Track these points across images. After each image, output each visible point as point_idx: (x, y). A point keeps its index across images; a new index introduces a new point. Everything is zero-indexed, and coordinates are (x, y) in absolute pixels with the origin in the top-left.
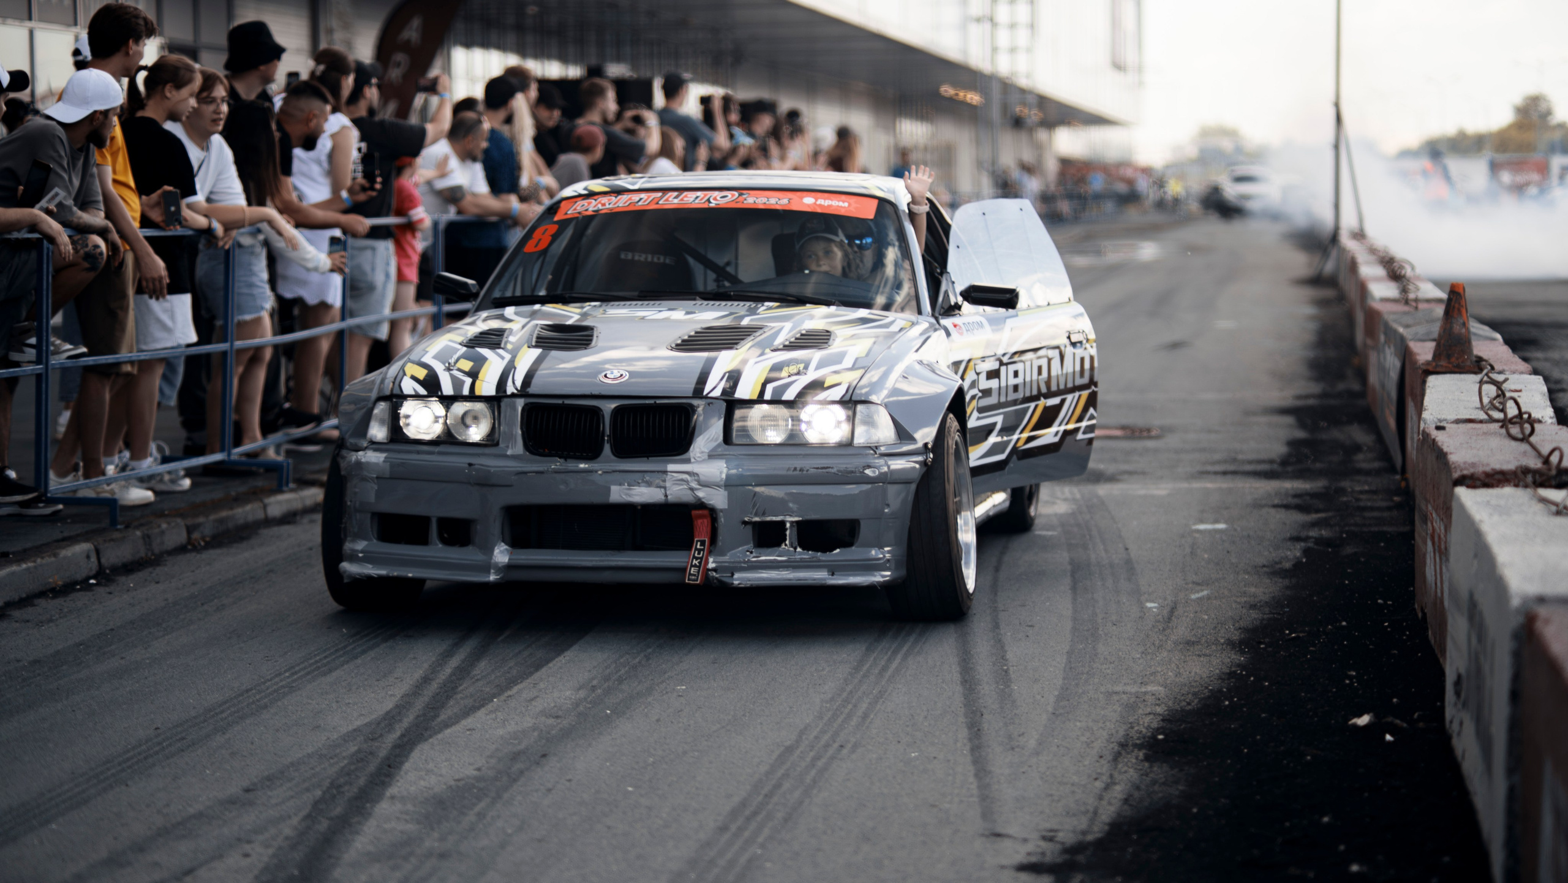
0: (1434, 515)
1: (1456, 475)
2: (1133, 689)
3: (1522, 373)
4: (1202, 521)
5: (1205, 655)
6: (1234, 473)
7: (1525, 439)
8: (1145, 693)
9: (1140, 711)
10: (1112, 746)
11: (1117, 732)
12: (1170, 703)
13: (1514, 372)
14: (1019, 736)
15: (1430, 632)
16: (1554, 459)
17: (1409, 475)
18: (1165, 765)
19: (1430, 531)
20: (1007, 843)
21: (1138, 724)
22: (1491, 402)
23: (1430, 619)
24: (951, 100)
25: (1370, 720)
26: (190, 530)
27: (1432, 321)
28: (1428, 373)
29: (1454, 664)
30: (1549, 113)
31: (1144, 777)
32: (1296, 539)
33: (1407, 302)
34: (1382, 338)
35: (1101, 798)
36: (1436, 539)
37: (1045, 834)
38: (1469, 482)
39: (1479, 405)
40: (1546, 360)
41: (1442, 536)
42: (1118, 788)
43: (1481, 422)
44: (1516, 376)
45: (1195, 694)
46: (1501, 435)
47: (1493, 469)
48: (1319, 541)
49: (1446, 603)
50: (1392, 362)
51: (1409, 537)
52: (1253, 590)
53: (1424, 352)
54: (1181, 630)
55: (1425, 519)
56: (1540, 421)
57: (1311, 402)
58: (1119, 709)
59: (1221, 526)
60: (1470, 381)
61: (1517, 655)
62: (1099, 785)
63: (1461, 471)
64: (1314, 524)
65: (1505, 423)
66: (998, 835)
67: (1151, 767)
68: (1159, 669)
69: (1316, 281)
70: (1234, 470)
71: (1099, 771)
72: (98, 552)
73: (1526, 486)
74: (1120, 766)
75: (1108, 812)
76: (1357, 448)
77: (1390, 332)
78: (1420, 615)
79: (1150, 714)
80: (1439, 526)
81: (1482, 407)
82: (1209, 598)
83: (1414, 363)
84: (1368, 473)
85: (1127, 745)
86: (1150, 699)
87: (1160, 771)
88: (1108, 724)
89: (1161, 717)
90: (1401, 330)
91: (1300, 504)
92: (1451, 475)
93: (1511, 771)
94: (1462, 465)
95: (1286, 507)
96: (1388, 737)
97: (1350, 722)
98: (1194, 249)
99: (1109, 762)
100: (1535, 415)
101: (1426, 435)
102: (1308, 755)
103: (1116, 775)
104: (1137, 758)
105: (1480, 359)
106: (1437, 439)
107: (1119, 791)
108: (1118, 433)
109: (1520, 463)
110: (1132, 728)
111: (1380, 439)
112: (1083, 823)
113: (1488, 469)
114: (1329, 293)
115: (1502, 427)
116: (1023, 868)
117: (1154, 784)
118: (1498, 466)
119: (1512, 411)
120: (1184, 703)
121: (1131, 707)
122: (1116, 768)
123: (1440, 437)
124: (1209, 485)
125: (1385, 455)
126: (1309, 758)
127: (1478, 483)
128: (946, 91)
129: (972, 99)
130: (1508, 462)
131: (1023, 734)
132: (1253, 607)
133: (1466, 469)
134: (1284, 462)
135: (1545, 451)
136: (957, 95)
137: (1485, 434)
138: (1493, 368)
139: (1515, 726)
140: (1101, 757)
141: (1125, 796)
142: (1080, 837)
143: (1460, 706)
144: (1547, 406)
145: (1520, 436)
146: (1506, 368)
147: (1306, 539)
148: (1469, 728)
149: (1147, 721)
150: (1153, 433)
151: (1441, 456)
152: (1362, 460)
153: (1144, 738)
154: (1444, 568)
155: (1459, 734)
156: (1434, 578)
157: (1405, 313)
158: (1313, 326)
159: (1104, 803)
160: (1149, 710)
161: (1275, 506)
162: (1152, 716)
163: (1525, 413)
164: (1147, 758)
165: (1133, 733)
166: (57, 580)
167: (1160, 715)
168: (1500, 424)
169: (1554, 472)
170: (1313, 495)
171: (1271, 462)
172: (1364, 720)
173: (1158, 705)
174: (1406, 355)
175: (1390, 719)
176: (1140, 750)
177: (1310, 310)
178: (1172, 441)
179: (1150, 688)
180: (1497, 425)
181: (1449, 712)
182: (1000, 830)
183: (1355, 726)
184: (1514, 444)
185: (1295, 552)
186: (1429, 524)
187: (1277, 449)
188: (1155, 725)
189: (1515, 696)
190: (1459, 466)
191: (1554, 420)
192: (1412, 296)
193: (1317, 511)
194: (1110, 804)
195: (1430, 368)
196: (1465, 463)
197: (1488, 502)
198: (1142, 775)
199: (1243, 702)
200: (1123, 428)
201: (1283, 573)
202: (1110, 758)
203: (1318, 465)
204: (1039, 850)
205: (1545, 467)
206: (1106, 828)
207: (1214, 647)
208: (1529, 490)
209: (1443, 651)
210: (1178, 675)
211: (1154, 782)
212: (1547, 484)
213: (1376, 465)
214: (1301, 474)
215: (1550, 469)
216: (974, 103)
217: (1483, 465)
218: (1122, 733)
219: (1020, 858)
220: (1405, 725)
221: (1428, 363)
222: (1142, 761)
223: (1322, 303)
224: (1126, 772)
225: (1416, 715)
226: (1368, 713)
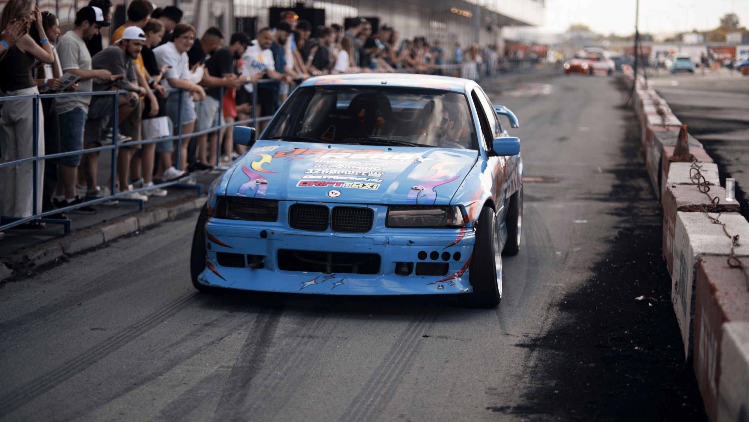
0: (670, 221)
1: (678, 206)
2: (553, 285)
3: (709, 162)
4: (577, 219)
5: (580, 273)
6: (590, 199)
7: (705, 193)
8: (558, 286)
9: (556, 293)
10: (546, 305)
11: (548, 300)
12: (568, 290)
13: (706, 162)
14: (511, 301)
15: (668, 266)
16: (716, 201)
17: (662, 202)
18: (566, 312)
19: (669, 227)
20: (511, 338)
21: (556, 298)
22: (695, 176)
23: (668, 261)
24: (456, 14)
25: (643, 298)
26: (169, 212)
27: (673, 137)
28: (671, 161)
29: (675, 277)
30: (737, 23)
31: (559, 316)
32: (616, 227)
33: (664, 126)
34: (653, 143)
35: (544, 323)
36: (671, 230)
37: (524, 334)
38: (683, 209)
39: (689, 176)
40: (725, 150)
41: (673, 229)
42: (550, 320)
43: (690, 184)
44: (706, 164)
45: (577, 287)
46: (697, 190)
47: (693, 205)
48: (625, 229)
49: (674, 255)
50: (657, 153)
51: (661, 228)
52: (598, 248)
53: (670, 152)
54: (571, 262)
55: (667, 222)
56: (713, 185)
57: (622, 168)
58: (548, 292)
59: (585, 221)
60: (687, 166)
61: (695, 273)
62: (542, 318)
63: (681, 205)
64: (623, 222)
65: (699, 185)
66: (508, 335)
67: (561, 313)
68: (563, 277)
69: (624, 107)
70: (590, 197)
71: (542, 314)
72: (138, 221)
73: (704, 212)
74: (550, 312)
75: (547, 328)
76: (641, 189)
77: (656, 141)
78: (664, 259)
79: (560, 294)
80: (672, 225)
81: (691, 178)
82: (581, 251)
83: (666, 156)
84: (645, 200)
85: (552, 305)
86: (560, 289)
87: (565, 314)
88: (545, 297)
89: (564, 295)
90: (661, 140)
91: (617, 213)
92: (677, 206)
93: (691, 314)
94: (681, 202)
95: (612, 214)
96: (650, 304)
97: (636, 299)
98: (568, 89)
99: (546, 311)
100: (711, 182)
101: (668, 189)
102: (620, 310)
103: (549, 315)
104: (556, 310)
105: (692, 156)
106: (672, 191)
107: (550, 321)
108: (540, 179)
109: (703, 203)
110: (554, 299)
111: (651, 185)
112: (538, 331)
113: (691, 204)
114: (630, 114)
115: (698, 187)
116: (517, 345)
117: (563, 319)
118: (694, 203)
119: (702, 181)
120: (573, 291)
121: (553, 291)
122: (548, 313)
123: (673, 191)
124: (580, 204)
125: (653, 193)
126: (620, 311)
127: (687, 210)
128: (454, 11)
129: (465, 14)
130: (699, 202)
131: (513, 300)
132: (598, 254)
133: (682, 204)
134: (611, 194)
135: (713, 198)
136: (459, 12)
137: (691, 189)
138: (697, 161)
139: (693, 298)
140: (543, 309)
141: (552, 323)
142: (538, 336)
143: (677, 293)
144: (717, 178)
145: (704, 191)
146: (702, 160)
147: (620, 228)
148: (680, 301)
149: (559, 296)
150: (556, 180)
151: (673, 198)
152: (644, 195)
153: (558, 302)
154: (673, 241)
155: (676, 303)
156: (669, 245)
157: (663, 132)
158: (623, 131)
159: (545, 325)
160: (559, 292)
161: (607, 214)
162: (561, 295)
163: (707, 182)
164: (560, 310)
165: (554, 301)
166: (125, 231)
167: (564, 294)
168: (697, 186)
169: (715, 206)
170: (623, 209)
171: (605, 194)
172: (641, 298)
173: (563, 291)
174: (662, 152)
175: (651, 298)
176: (557, 307)
177: (622, 123)
178: (563, 184)
179: (560, 284)
180: (695, 186)
181: (673, 295)
182: (507, 333)
183: (638, 300)
184: (702, 194)
185: (615, 233)
186: (668, 224)
187: (608, 189)
188: (562, 298)
189: (694, 287)
190: (680, 203)
191: (719, 184)
192: (667, 123)
193: (624, 216)
194: (547, 325)
195: (672, 159)
196: (682, 202)
197: (689, 218)
198: (558, 316)
199: (595, 290)
200: (542, 177)
201: (611, 241)
202: (546, 309)
203: (625, 196)
204: (523, 340)
205: (712, 204)
206: (547, 333)
207: (583, 270)
208: (705, 213)
209: (672, 273)
210: (570, 280)
211: (563, 318)
212: (713, 211)
213: (649, 197)
214: (618, 200)
215: (714, 205)
216: (467, 16)
217: (689, 203)
218: (550, 300)
219: (516, 342)
220: (656, 300)
221: (671, 157)
222: (558, 311)
223: (627, 119)
224: (552, 314)
225: (661, 297)
226: (643, 295)
